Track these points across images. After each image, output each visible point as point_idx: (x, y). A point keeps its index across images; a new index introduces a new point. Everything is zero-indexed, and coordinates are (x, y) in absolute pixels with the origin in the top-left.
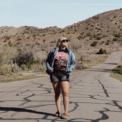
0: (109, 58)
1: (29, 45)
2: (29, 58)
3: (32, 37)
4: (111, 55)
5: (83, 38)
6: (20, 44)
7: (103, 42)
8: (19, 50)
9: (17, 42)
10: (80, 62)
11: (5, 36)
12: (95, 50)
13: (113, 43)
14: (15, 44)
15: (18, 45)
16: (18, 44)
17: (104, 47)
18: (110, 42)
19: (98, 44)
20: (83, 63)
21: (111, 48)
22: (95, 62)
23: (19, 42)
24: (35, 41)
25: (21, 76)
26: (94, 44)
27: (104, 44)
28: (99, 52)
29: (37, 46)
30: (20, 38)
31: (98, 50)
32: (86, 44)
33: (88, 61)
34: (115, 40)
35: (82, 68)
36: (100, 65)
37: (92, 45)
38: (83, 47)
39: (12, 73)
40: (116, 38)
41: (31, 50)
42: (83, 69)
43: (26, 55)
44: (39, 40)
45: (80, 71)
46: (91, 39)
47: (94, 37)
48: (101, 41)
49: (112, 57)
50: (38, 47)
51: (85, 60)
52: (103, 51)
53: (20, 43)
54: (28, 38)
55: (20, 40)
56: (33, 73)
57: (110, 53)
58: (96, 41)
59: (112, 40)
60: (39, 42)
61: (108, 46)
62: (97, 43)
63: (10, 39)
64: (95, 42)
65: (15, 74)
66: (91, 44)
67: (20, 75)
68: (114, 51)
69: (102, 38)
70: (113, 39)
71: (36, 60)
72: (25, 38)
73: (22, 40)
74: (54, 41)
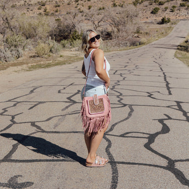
0: (174, 30)
1: (70, 13)
2: (71, 31)
3: (74, 3)
4: (177, 26)
5: (140, 4)
6: (59, 12)
7: (166, 8)
8: (58, 20)
9: (55, 9)
10: (136, 35)
11: (39, 2)
12: (156, 18)
13: (179, 10)
14: (52, 12)
15: (57, 13)
16: (57, 11)
17: (167, 15)
18: (176, 9)
19: (160, 11)
20: (140, 37)
21: (177, 16)
22: (156, 35)
23: (57, 10)
24: (78, 8)
25: (62, 58)
26: (154, 11)
27: (168, 10)
28: (161, 21)
29: (81, 14)
30: (59, 4)
31: (160, 19)
32: (145, 11)
33: (147, 33)
34: (182, 5)
35: (138, 43)
36: (161, 39)
37: (152, 13)
38: (140, 15)
39: (51, 54)
40: (184, 2)
41: (72, 20)
42: (140, 44)
43: (67, 27)
44: (83, 6)
45: (136, 49)
46: (151, 5)
47: (155, 2)
48: (163, 7)
49: (178, 28)
50: (82, 16)
51: (142, 32)
52: (166, 20)
53: (59, 10)
54: (69, 4)
55: (59, 6)
56: (77, 52)
57: (175, 23)
58: (158, 6)
59: (179, 5)
60: (82, 9)
61: (173, 13)
62: (158, 9)
63: (46, 6)
64: (156, 8)
65: (54, 55)
66: (151, 11)
67: (61, 56)
68: (180, 20)
69: (165, 2)
70: (181, 4)
71: (79, 34)
72: (64, 4)
73: (61, 7)
74: (102, 7)
